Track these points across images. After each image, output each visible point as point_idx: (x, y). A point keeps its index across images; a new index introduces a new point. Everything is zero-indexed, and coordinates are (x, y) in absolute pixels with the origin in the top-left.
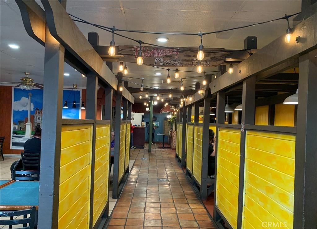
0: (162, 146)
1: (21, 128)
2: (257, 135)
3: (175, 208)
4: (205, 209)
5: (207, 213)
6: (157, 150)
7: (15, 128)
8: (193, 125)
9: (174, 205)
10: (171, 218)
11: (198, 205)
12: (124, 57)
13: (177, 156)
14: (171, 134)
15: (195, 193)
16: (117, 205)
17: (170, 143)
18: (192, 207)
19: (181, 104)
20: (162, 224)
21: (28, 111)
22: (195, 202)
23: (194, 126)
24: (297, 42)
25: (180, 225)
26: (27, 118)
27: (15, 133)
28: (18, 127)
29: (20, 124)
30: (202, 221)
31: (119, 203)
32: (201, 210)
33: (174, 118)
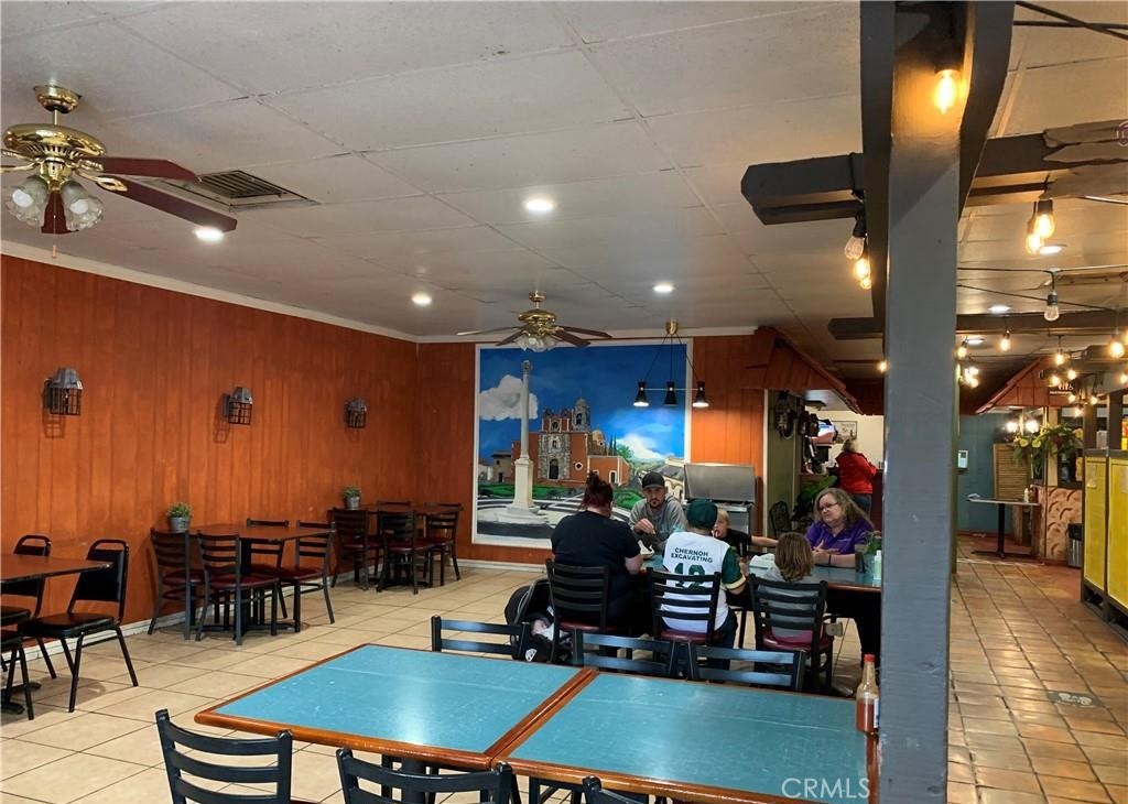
0: (993, 546)
1: (501, 474)
6: (979, 565)
7: (485, 474)
13: (1095, 597)
14: (1034, 498)
21: (520, 420)
26: (518, 445)
27: (483, 492)
28: (494, 473)
29: (498, 463)
33: (1052, 434)
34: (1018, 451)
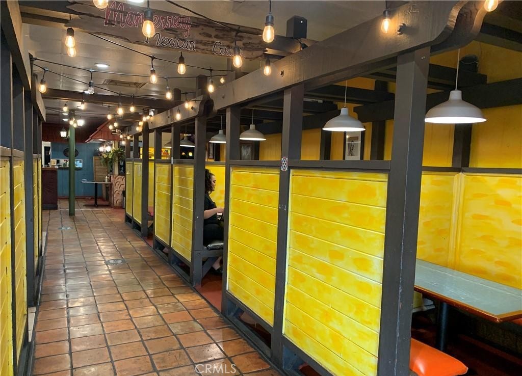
0: (93, 202)
2: (310, 176)
3: (154, 305)
4: (203, 300)
5: (208, 305)
6: (86, 211)
8: (170, 163)
9: (150, 300)
10: (154, 324)
11: (190, 294)
12: (79, 18)
13: (129, 219)
14: (110, 180)
15: (179, 277)
16: (38, 318)
17: (108, 198)
18: (181, 300)
19: (139, 126)
20: (141, 336)
22: (183, 291)
23: (172, 166)
24: (399, 33)
25: (172, 332)
30: (206, 319)
31: (41, 313)
32: (198, 302)
33: (116, 152)
34: (103, 160)
